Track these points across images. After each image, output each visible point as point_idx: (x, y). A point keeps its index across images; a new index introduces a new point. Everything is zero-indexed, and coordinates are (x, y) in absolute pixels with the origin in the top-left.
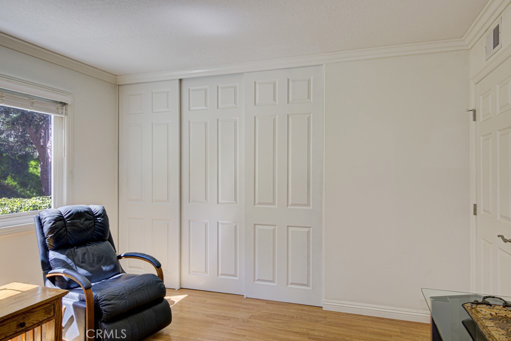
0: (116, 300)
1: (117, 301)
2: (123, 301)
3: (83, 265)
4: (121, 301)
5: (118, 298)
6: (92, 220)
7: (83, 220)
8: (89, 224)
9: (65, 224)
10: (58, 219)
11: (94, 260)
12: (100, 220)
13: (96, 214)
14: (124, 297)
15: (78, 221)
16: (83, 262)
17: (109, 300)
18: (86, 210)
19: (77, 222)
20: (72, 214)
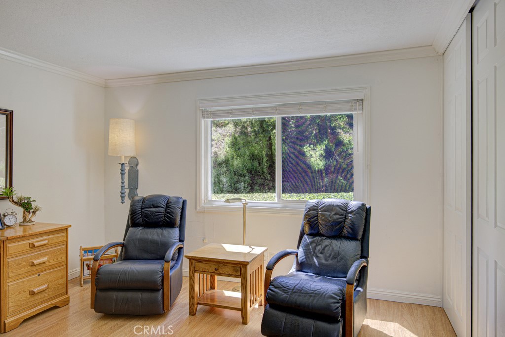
0: (280, 290)
1: (279, 292)
2: (285, 295)
3: (320, 255)
4: (283, 293)
5: (283, 290)
6: (342, 215)
7: (333, 213)
8: (338, 219)
9: (317, 214)
10: (311, 209)
11: (331, 255)
12: (350, 217)
13: (349, 210)
14: (288, 292)
15: (329, 213)
16: (321, 253)
17: (275, 288)
18: (339, 204)
19: (327, 215)
20: (325, 206)
